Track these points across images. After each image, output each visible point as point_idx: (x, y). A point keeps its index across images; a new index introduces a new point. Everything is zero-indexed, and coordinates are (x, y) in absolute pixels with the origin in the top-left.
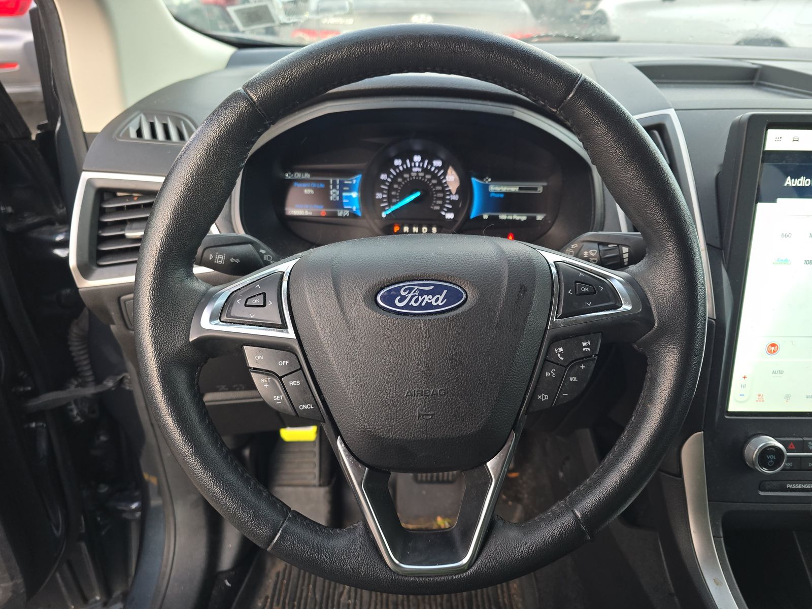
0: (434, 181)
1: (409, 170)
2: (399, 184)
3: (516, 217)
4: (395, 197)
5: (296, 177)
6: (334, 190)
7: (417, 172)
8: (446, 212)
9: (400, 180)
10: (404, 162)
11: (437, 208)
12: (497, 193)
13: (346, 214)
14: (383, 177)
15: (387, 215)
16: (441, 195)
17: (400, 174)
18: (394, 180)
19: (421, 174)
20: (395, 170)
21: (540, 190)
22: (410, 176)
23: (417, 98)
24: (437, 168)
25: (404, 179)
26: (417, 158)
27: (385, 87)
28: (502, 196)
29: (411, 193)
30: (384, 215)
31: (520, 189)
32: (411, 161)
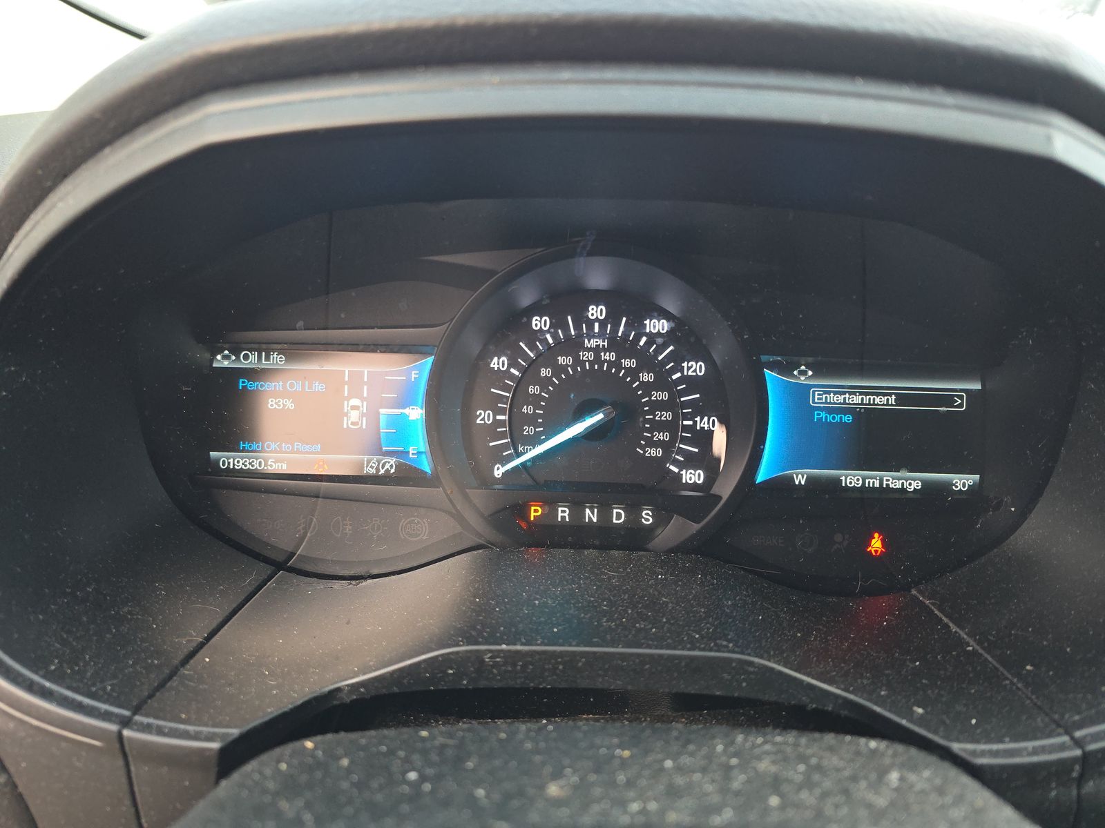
0: (646, 377)
1: (572, 346)
2: (544, 383)
3: (893, 480)
4: (531, 420)
5: (244, 364)
6: (355, 402)
7: (597, 350)
8: (681, 466)
9: (545, 372)
10: (558, 323)
11: (656, 452)
12: (831, 410)
13: (387, 466)
14: (498, 363)
15: (506, 474)
16: (667, 416)
17: (548, 356)
18: (530, 372)
19: (609, 356)
20: (532, 347)
21: (961, 405)
22: (578, 362)
23: (611, 73)
24: (652, 337)
25: (558, 370)
26: (596, 312)
27: (461, 21)
28: (848, 419)
29: (579, 415)
30: (499, 471)
31: (901, 399)
32: (581, 318)
